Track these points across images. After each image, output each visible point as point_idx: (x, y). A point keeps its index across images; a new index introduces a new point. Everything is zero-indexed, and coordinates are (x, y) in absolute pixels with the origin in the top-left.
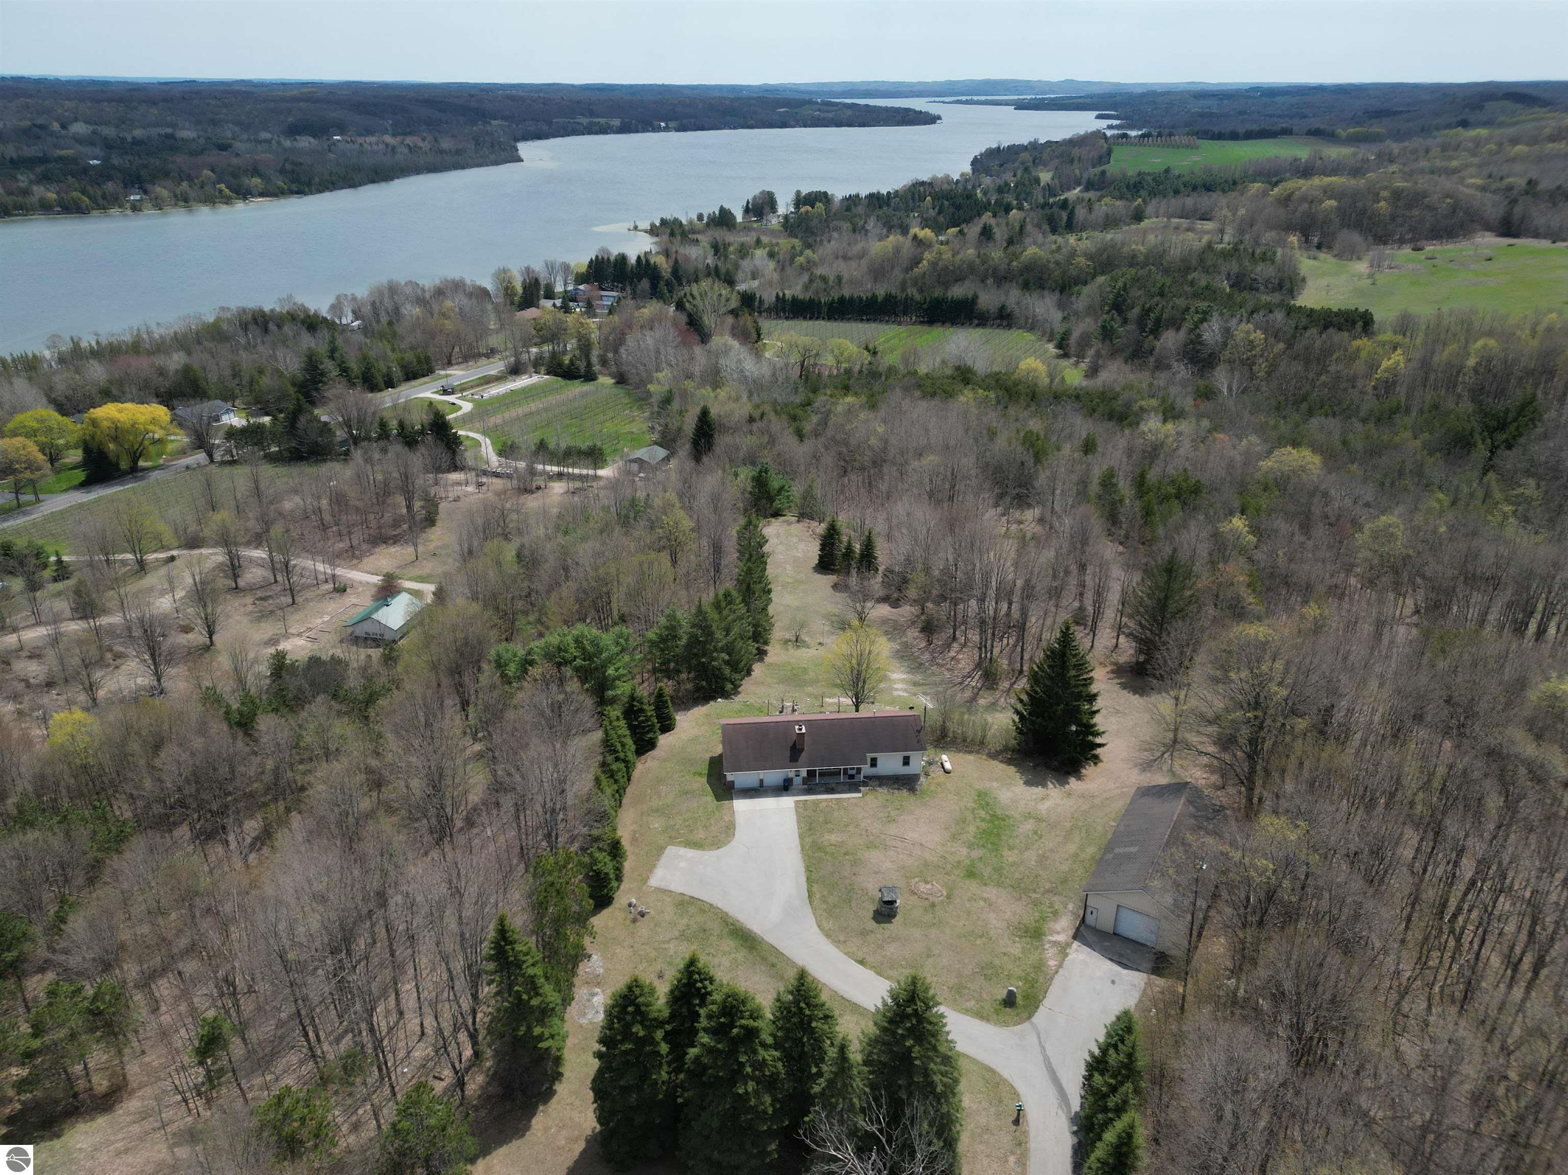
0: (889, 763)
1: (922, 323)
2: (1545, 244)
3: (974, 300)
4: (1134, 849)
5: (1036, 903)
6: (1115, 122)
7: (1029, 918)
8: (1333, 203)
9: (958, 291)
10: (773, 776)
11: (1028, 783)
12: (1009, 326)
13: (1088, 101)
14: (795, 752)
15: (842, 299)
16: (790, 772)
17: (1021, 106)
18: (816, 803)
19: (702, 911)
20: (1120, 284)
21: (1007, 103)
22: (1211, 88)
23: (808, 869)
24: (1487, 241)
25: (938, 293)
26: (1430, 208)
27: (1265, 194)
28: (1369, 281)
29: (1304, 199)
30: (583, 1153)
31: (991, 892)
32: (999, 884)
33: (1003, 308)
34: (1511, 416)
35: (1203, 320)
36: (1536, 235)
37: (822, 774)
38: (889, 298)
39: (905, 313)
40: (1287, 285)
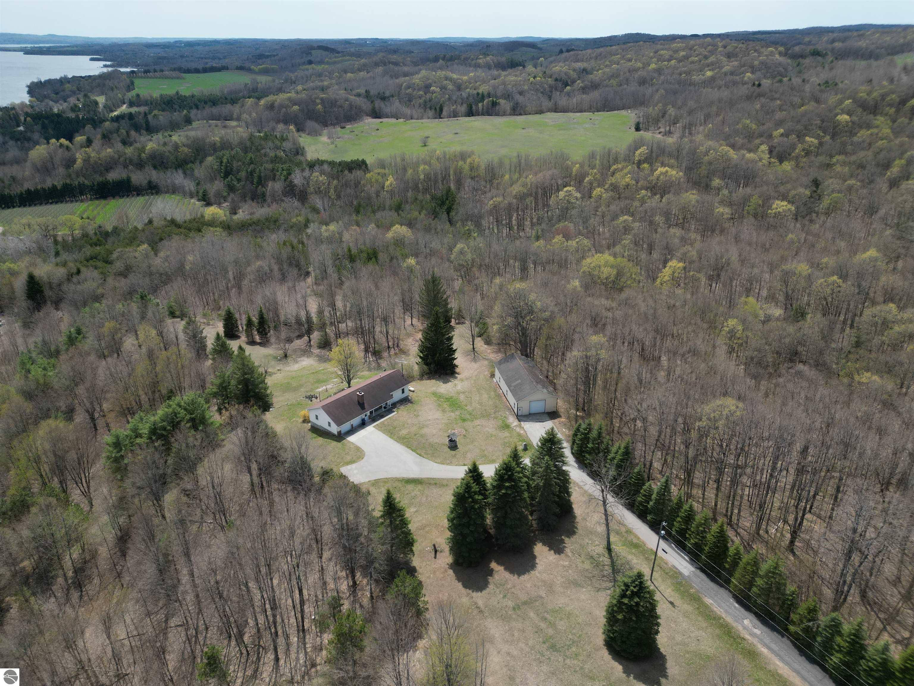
0: (397, 395)
1: (97, 199)
2: (393, 120)
3: (129, 180)
4: (519, 381)
5: (496, 418)
6: (108, 63)
7: (500, 423)
8: (296, 108)
9: (113, 176)
10: (356, 421)
11: (445, 382)
12: (157, 193)
13: (75, 49)
14: (362, 406)
15: (28, 191)
16: (363, 416)
17: (28, 52)
18: (383, 423)
19: (385, 482)
20: (225, 161)
21: (15, 50)
22: (149, 41)
23: (407, 447)
24: (370, 120)
25: (100, 179)
26: (341, 107)
27: (257, 104)
28: (333, 146)
29: (281, 106)
30: (454, 572)
31: (477, 422)
32: (476, 419)
33: (150, 182)
34: (445, 198)
35: (289, 174)
36: (387, 117)
37: (375, 410)
38: (66, 186)
39: (82, 194)
40: (300, 152)
